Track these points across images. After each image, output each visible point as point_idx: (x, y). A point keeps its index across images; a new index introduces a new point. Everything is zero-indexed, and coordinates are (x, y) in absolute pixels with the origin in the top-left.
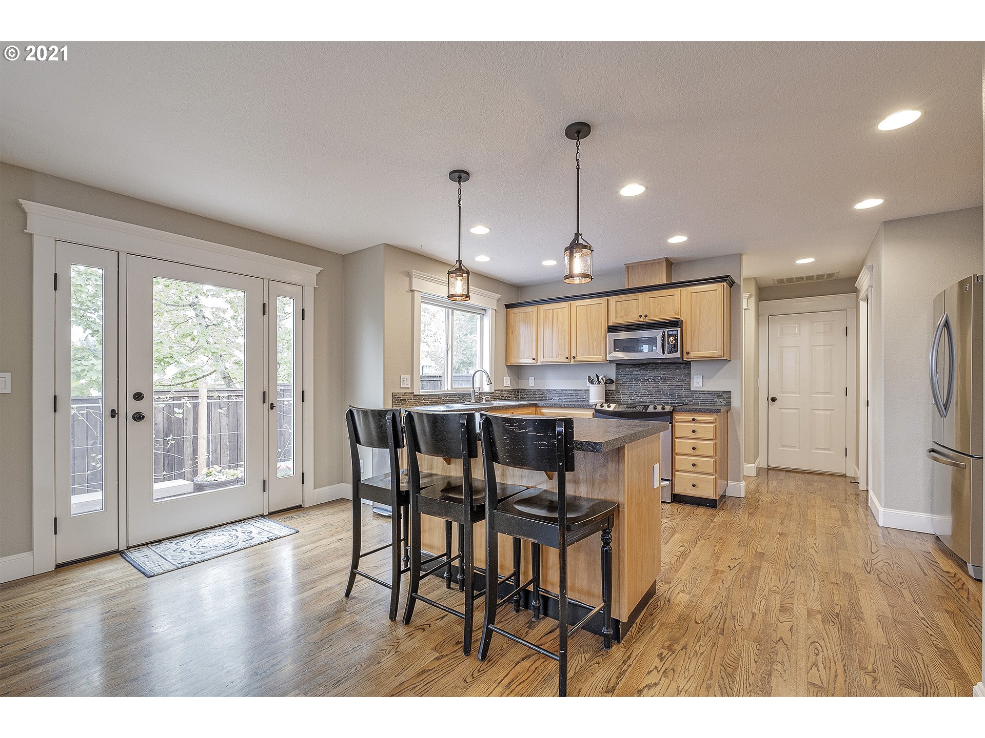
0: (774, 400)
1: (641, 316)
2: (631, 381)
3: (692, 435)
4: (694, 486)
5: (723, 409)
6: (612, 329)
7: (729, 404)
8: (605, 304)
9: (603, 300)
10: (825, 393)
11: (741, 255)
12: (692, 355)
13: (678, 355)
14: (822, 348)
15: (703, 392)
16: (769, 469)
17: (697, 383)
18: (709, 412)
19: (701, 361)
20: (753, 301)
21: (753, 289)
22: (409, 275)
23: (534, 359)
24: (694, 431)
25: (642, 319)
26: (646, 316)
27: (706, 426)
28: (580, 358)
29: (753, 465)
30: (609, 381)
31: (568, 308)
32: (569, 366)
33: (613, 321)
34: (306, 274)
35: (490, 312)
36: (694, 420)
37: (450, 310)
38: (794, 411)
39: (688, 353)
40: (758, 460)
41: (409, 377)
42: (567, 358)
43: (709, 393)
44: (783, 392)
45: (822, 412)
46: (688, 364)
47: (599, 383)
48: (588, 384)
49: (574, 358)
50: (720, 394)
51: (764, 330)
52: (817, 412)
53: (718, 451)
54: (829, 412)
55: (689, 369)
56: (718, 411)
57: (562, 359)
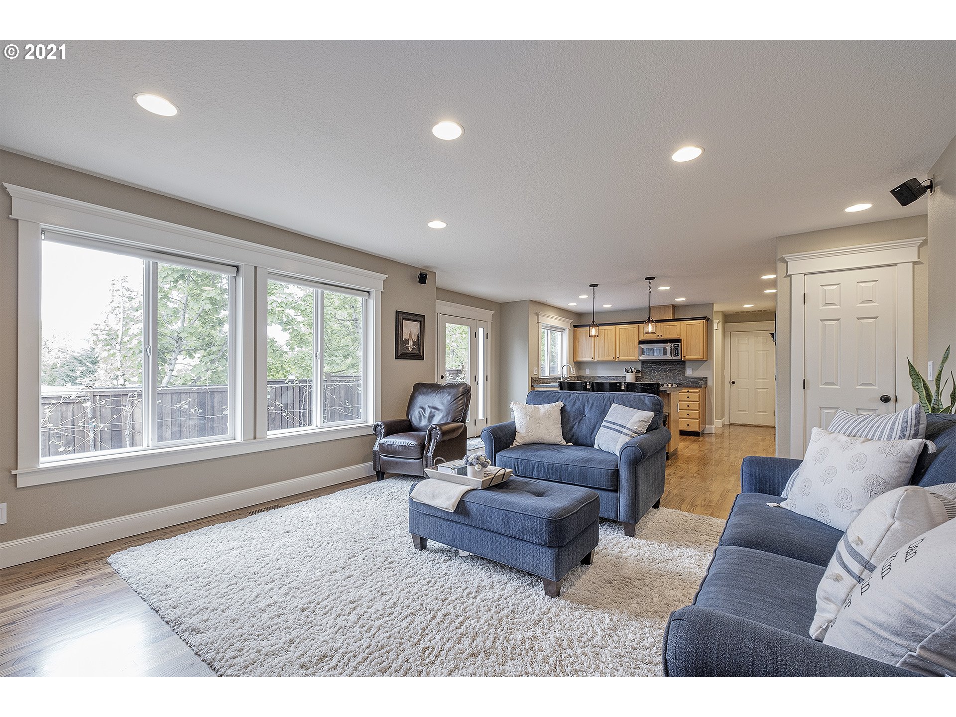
0: (733, 383)
1: (658, 336)
2: (651, 371)
3: (687, 399)
4: (688, 425)
5: (703, 386)
6: (642, 342)
7: (706, 384)
8: (637, 328)
9: (635, 326)
10: (763, 379)
11: (713, 304)
12: (687, 357)
13: (679, 357)
14: (762, 352)
15: (692, 378)
16: (731, 424)
17: (689, 373)
18: (696, 387)
19: (692, 361)
20: (720, 324)
21: (720, 318)
22: (537, 314)
23: (592, 358)
24: (688, 397)
25: (659, 337)
26: (661, 336)
27: (695, 394)
28: (621, 358)
29: (720, 420)
30: (638, 371)
31: (614, 329)
32: (614, 363)
33: (642, 338)
34: (488, 314)
35: (567, 331)
36: (688, 391)
37: (549, 331)
38: (745, 390)
39: (684, 357)
40: (724, 419)
41: (537, 369)
42: (614, 358)
43: (695, 378)
44: (739, 378)
45: (761, 390)
46: (684, 362)
47: (632, 372)
48: (625, 373)
49: (618, 358)
50: (701, 379)
51: (728, 340)
52: (758, 390)
53: (701, 407)
54: (765, 390)
55: (685, 364)
56: (701, 387)
57: (611, 358)
